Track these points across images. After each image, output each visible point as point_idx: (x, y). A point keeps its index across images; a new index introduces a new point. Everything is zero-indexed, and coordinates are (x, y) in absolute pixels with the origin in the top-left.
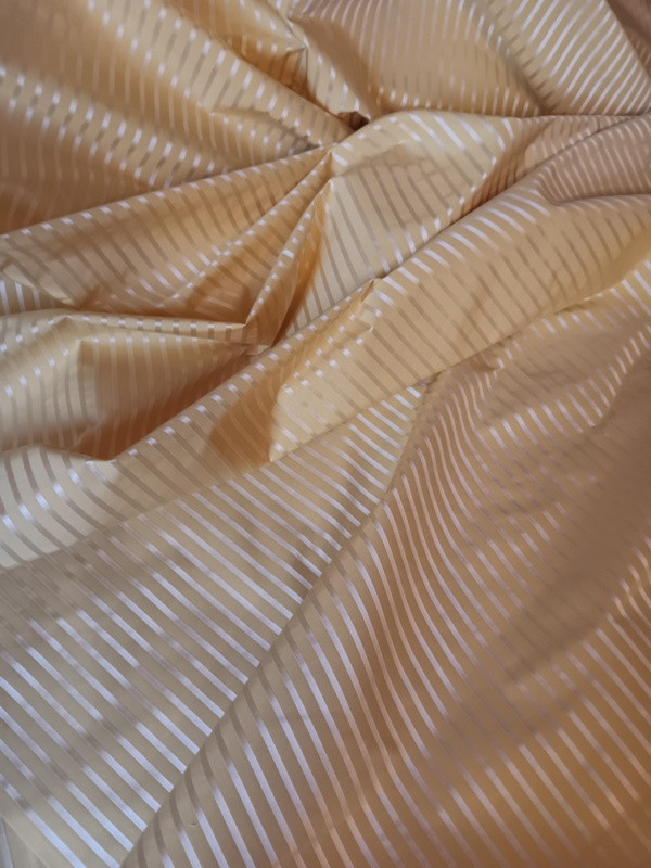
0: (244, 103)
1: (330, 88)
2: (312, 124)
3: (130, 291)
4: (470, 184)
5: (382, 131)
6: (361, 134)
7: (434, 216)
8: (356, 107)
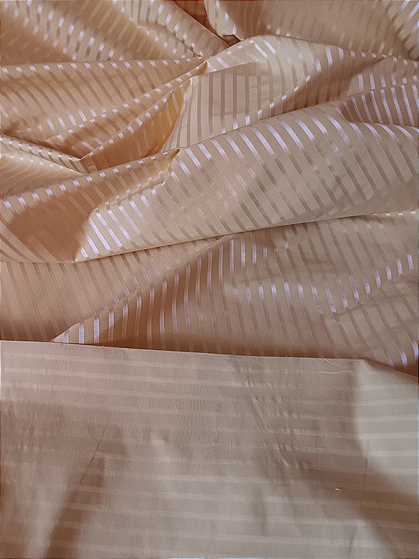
2: (197, 40)
3: (40, 127)
6: (229, 51)
8: (234, 32)
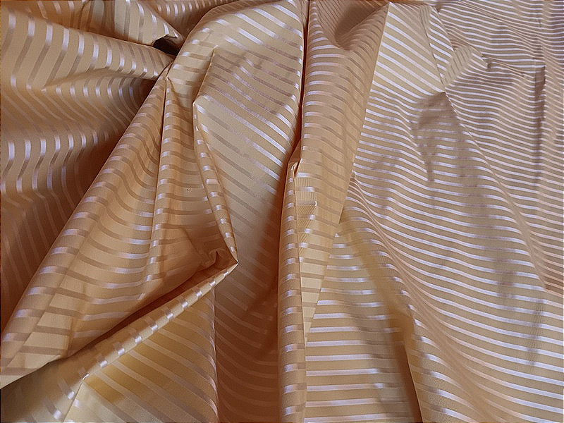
0: (83, 67)
1: (141, 24)
4: (296, 59)
5: (201, 44)
6: (185, 54)
7: (290, 95)
8: (167, 31)
